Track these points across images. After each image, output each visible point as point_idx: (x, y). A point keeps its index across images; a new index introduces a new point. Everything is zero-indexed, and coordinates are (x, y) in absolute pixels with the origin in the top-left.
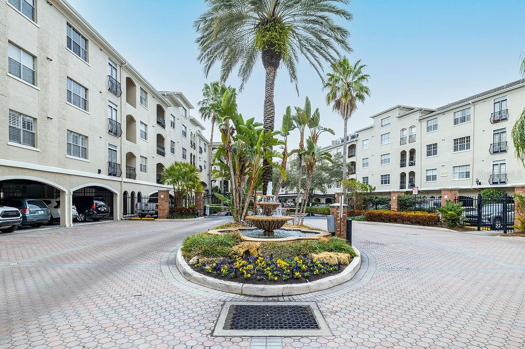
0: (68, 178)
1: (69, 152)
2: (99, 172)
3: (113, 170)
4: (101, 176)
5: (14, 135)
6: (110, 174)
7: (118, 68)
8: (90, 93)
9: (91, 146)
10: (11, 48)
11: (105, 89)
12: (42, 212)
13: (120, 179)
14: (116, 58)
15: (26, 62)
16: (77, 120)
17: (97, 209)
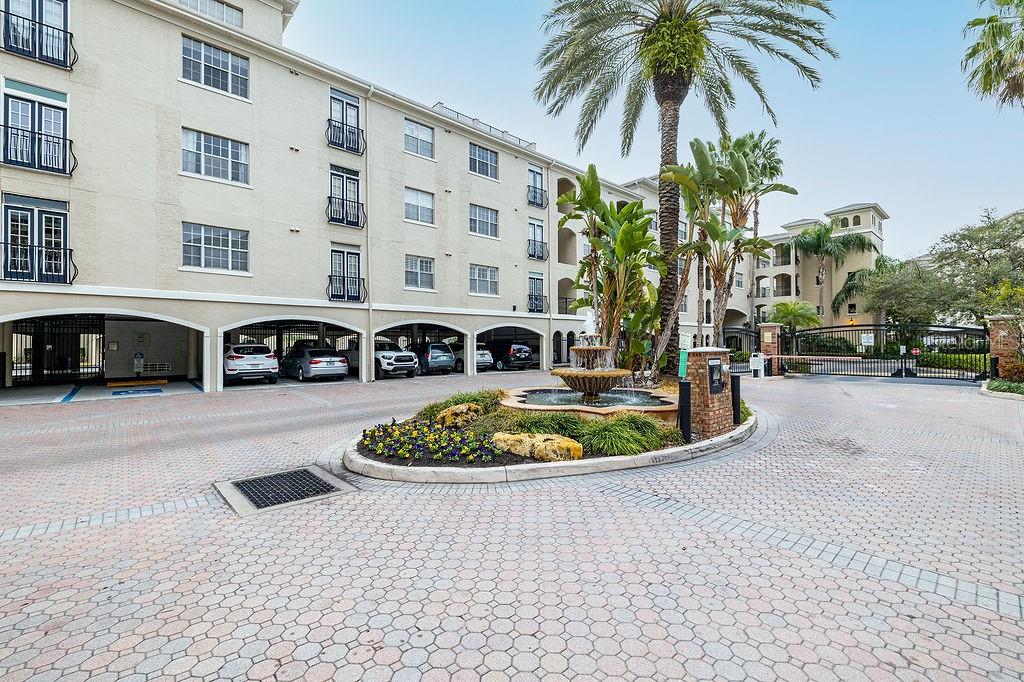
0: (470, 319)
1: (472, 288)
2: (514, 308)
3: (536, 304)
4: (517, 314)
5: (411, 279)
6: (531, 311)
7: (544, 172)
8: (500, 216)
9: (502, 279)
10: (411, 193)
11: (522, 204)
12: (445, 358)
13: (547, 316)
14: (540, 160)
15: (424, 202)
16: (483, 249)
17: (514, 355)
